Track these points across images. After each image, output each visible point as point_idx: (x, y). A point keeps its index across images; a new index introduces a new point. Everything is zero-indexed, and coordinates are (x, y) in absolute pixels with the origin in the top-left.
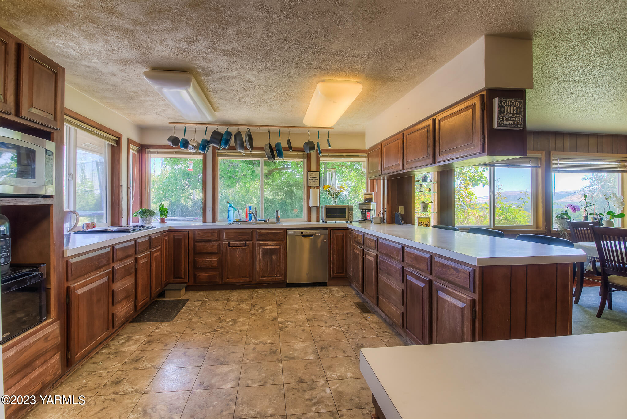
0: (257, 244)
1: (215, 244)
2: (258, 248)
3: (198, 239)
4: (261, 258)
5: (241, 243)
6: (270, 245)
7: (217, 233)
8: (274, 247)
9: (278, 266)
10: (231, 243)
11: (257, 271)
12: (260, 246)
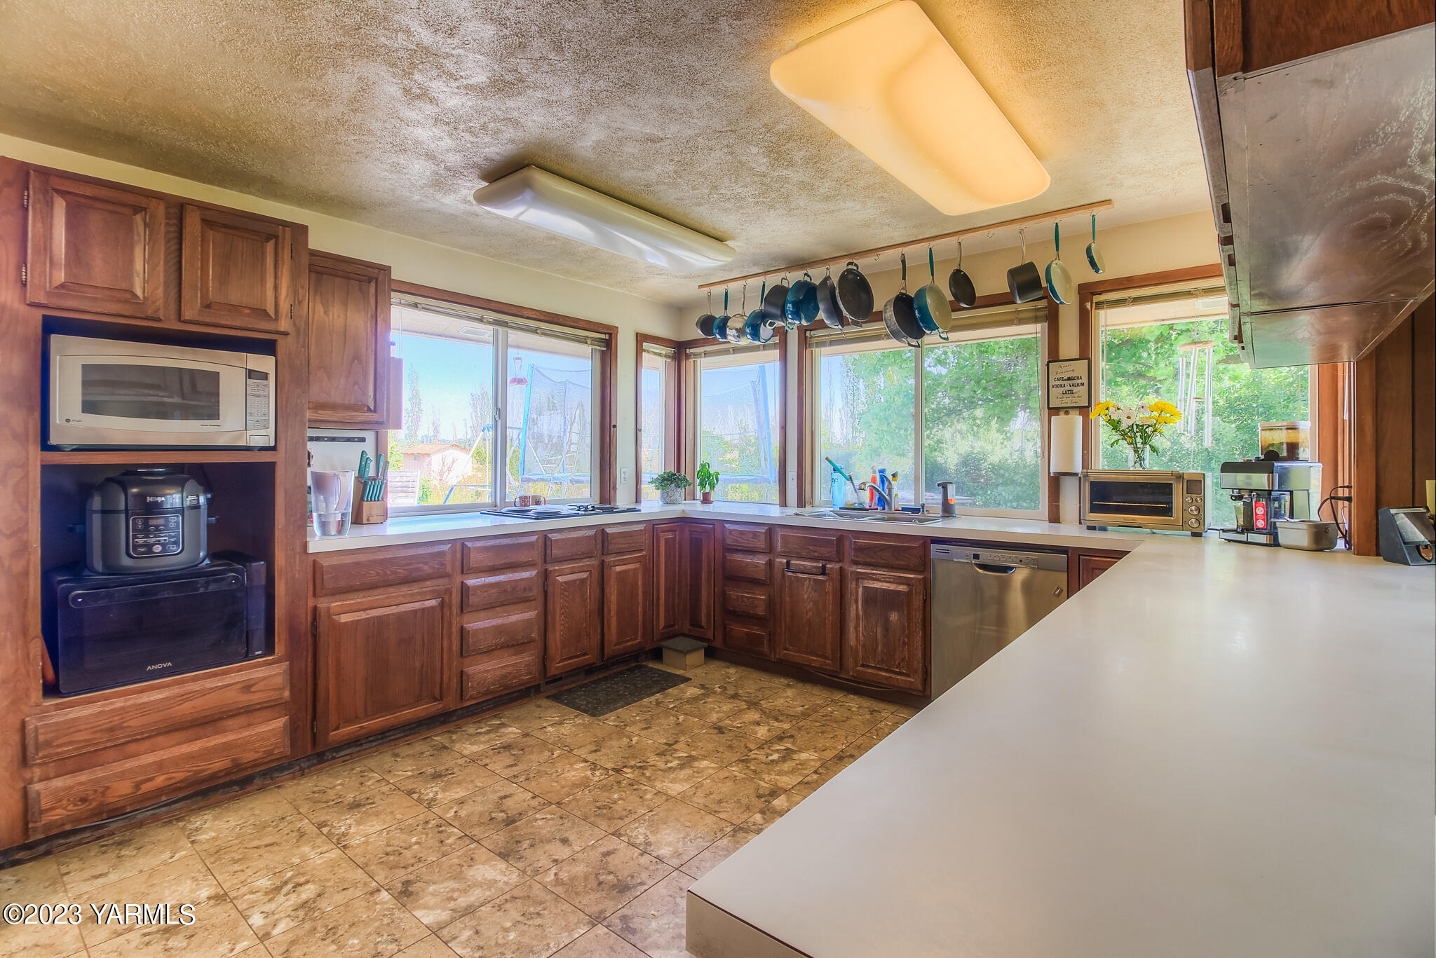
0: (852, 572)
1: (761, 560)
2: (854, 583)
3: (729, 545)
4: (861, 613)
5: (815, 564)
6: (883, 582)
7: (765, 533)
8: (892, 587)
9: (904, 643)
10: (793, 562)
11: (851, 647)
12: (857, 580)
